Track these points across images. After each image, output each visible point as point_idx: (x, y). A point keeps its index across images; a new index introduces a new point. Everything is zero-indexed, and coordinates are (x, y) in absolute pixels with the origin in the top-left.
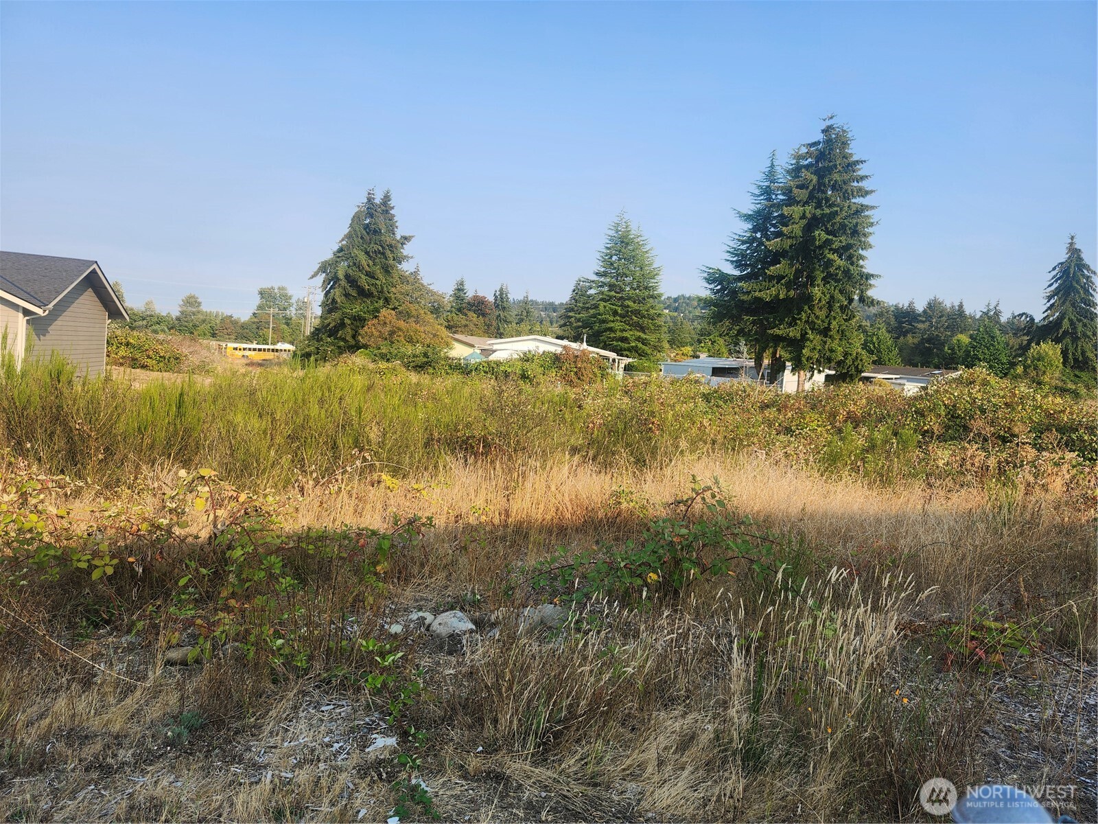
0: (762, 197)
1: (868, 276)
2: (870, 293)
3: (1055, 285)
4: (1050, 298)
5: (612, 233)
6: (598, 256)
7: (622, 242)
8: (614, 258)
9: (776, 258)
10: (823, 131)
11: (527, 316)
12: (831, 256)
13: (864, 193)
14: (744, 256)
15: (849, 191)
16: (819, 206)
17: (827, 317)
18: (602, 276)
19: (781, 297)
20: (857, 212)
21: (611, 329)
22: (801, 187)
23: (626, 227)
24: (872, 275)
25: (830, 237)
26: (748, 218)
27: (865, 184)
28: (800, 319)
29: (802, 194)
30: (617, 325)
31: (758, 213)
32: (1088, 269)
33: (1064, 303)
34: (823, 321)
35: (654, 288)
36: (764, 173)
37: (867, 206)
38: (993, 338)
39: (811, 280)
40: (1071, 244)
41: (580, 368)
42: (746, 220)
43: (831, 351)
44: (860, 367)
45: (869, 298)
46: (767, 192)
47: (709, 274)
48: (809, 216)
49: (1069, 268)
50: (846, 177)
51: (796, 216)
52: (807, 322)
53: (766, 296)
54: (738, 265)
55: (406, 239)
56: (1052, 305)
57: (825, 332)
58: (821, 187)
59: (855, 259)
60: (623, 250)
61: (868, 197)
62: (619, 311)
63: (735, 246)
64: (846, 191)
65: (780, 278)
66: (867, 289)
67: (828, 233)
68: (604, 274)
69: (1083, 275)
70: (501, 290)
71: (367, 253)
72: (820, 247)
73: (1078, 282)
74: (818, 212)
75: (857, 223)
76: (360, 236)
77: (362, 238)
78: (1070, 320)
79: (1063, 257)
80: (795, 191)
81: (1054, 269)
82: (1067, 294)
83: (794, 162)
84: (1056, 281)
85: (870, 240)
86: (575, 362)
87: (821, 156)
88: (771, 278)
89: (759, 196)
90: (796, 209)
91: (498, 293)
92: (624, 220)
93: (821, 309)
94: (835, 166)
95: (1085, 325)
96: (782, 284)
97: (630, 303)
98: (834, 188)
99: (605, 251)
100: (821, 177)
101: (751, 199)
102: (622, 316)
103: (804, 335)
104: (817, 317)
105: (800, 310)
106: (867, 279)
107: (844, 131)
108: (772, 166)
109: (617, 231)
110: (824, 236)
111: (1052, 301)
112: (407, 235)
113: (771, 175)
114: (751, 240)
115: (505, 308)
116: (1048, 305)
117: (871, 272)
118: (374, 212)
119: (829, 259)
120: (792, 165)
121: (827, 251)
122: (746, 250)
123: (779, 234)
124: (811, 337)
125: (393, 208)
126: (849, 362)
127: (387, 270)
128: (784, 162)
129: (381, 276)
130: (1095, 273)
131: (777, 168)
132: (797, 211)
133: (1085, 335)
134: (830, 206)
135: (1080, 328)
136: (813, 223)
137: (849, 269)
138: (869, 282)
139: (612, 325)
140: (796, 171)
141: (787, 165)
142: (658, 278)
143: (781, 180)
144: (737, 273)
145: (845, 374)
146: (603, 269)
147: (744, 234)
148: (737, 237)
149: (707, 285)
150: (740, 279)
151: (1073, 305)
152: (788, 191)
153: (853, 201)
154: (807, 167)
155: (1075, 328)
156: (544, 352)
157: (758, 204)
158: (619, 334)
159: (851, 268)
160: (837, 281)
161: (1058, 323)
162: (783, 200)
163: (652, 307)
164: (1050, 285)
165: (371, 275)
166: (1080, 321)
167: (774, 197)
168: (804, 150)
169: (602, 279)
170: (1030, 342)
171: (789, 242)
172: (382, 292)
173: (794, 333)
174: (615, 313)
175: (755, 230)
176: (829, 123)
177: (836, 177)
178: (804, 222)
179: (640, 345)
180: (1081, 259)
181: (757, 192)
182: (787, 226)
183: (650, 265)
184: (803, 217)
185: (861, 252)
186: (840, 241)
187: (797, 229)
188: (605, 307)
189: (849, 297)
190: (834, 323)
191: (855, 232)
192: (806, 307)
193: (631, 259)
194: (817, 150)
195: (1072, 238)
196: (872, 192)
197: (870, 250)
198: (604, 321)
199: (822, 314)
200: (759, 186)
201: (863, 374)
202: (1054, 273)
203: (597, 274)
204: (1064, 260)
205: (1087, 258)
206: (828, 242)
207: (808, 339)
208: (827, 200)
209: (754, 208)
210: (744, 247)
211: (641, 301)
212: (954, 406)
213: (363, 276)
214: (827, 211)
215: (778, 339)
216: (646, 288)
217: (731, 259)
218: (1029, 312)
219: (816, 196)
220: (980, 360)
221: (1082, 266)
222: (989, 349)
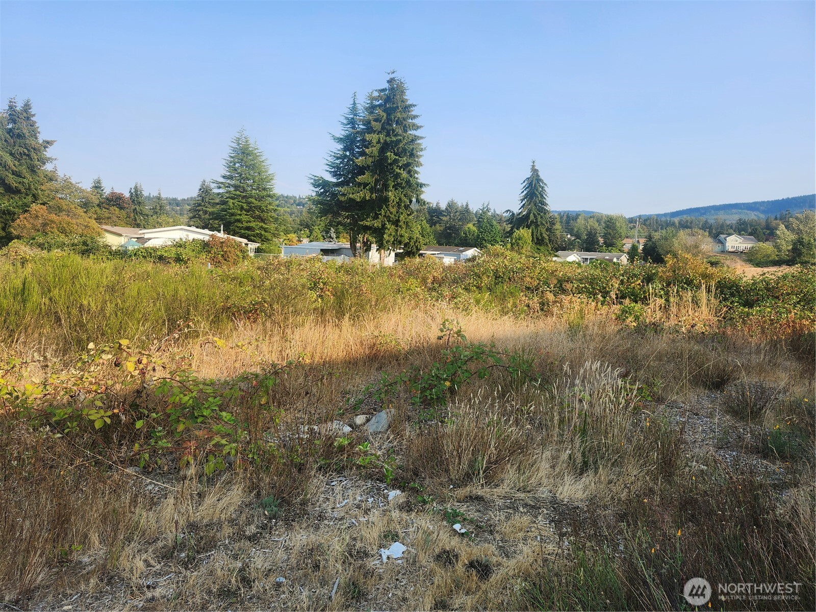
0: (349, 126)
1: (422, 185)
2: (422, 197)
3: (525, 192)
4: (522, 200)
5: (235, 145)
6: (224, 162)
7: (243, 153)
8: (237, 165)
9: (361, 170)
10: (388, 82)
11: (160, 210)
12: (398, 171)
13: (417, 128)
14: (338, 168)
15: (407, 125)
16: (388, 135)
17: (397, 213)
18: (228, 178)
19: (368, 198)
20: (413, 141)
21: (239, 221)
22: (376, 120)
23: (247, 142)
24: (424, 185)
25: (397, 157)
26: (340, 140)
27: (416, 121)
28: (380, 214)
29: (376, 126)
30: (244, 218)
31: (347, 137)
32: (543, 182)
33: (530, 204)
34: (395, 216)
35: (270, 189)
36: (349, 108)
37: (418, 137)
38: (492, 226)
39: (386, 187)
40: (533, 166)
41: (226, 251)
42: (338, 142)
43: (401, 236)
44: (419, 247)
45: (421, 200)
46: (352, 122)
47: (315, 180)
48: (382, 141)
49: (532, 181)
50: (405, 116)
51: (374, 141)
52: (384, 216)
53: (357, 197)
54: (335, 174)
55: (48, 143)
56: (524, 205)
57: (396, 223)
58: (389, 121)
59: (412, 173)
60: (245, 159)
61: (419, 130)
62: (245, 207)
63: (332, 161)
64: (405, 125)
65: (365, 185)
66: (421, 194)
67: (396, 154)
68: (231, 178)
69: (540, 186)
70: (136, 188)
71: (11, 154)
72: (391, 164)
73: (537, 190)
74: (388, 139)
75: (413, 148)
76: (3, 139)
77: (6, 141)
78: (534, 214)
79: (529, 174)
80: (373, 123)
81: (524, 182)
82: (531, 198)
83: (369, 102)
84: (525, 189)
85: (421, 160)
86: (221, 247)
87: (388, 99)
88: (360, 184)
89: (346, 125)
90: (374, 136)
91: (133, 191)
92: (243, 136)
93: (393, 207)
94: (398, 107)
95: (542, 217)
96: (367, 189)
97: (253, 200)
98: (397, 123)
99: (229, 159)
100: (388, 115)
101: (341, 127)
102: (248, 211)
103: (383, 225)
104: (391, 213)
105: (380, 208)
106: (421, 187)
107: (401, 83)
108: (354, 104)
109: (239, 144)
110: (394, 157)
111: (524, 202)
112: (49, 139)
113: (354, 110)
114: (343, 157)
115: (140, 203)
116: (522, 204)
117: (423, 182)
118: (17, 119)
120: (368, 104)
121: (395, 167)
122: (340, 164)
123: (363, 154)
124: (389, 227)
125: (34, 115)
126: (412, 244)
127: (33, 170)
128: (362, 102)
129: (28, 175)
130: (546, 185)
131: (358, 105)
132: (373, 137)
133: (542, 224)
134: (396, 135)
135: (539, 219)
136: (385, 147)
137: (409, 180)
138: (423, 189)
139: (238, 217)
140: (371, 108)
141: (364, 104)
142: (273, 182)
143: (361, 114)
144: (334, 180)
145: (409, 251)
146: (228, 174)
147: (338, 152)
148: (333, 154)
149: (314, 189)
150: (337, 185)
151: (535, 205)
152: (367, 123)
153: (410, 132)
154: (380, 106)
155: (536, 219)
156: (193, 239)
157: (346, 130)
158: (245, 224)
159: (411, 179)
160: (403, 188)
161: (527, 216)
162: (363, 129)
163: (270, 204)
164: (523, 192)
165: (17, 174)
166: (539, 214)
167: (357, 126)
168: (376, 94)
169: (228, 181)
170: (512, 228)
171: (371, 160)
172: (29, 189)
173: (377, 224)
174: (242, 208)
175: (345, 149)
176: (392, 76)
177: (399, 115)
178: (379, 146)
179: (263, 233)
180: (539, 176)
181: (345, 122)
182: (368, 148)
183: (266, 171)
184: (379, 142)
185: (415, 168)
186: (404, 160)
187: (374, 150)
188: (233, 204)
189: (410, 199)
190: (402, 216)
191: (412, 155)
192: (384, 206)
193: (252, 167)
194: (385, 94)
195: (534, 162)
196: (421, 127)
197: (421, 167)
198: (232, 215)
199: (394, 210)
200: (347, 118)
201: (421, 252)
202: (524, 184)
203: (224, 177)
204: (529, 176)
205: (542, 177)
206: (396, 161)
207: (386, 228)
208: (394, 131)
209: (344, 133)
210: (338, 161)
211: (260, 198)
212: (497, 270)
213: (10, 175)
214: (394, 139)
215: (366, 229)
216: (264, 189)
217: (330, 170)
218: (512, 210)
219: (386, 129)
220: (485, 241)
221: (539, 180)
222: (490, 234)
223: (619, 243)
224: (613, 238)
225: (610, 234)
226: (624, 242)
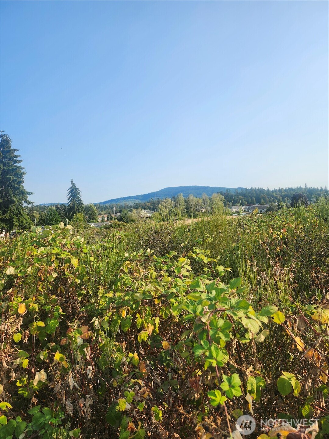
3: (70, 195)
16: (5, 166)
17: (17, 209)
24: (31, 193)
27: (18, 159)
28: (8, 210)
32: (78, 189)
33: (73, 200)
37: (21, 167)
38: (55, 213)
40: (72, 182)
45: (28, 201)
49: (72, 189)
52: (11, 212)
57: (18, 215)
64: (14, 160)
66: (27, 198)
69: (77, 192)
74: (6, 168)
78: (77, 206)
79: (70, 186)
81: (68, 190)
82: (74, 198)
84: (70, 193)
87: (2, 146)
93: (14, 206)
95: (80, 207)
103: (11, 217)
107: (8, 138)
110: (13, 178)
111: (69, 200)
116: (69, 201)
119: (16, 187)
121: (14, 184)
130: (80, 191)
134: (10, 166)
135: (80, 208)
136: (5, 172)
137: (23, 191)
153: (16, 164)
155: (78, 208)
160: (19, 195)
164: (68, 195)
173: (7, 216)
176: (3, 133)
192: (11, 206)
195: (72, 180)
199: (15, 208)
205: (77, 187)
206: (14, 181)
207: (14, 218)
214: (9, 168)
219: (3, 162)
220: (52, 221)
221: (76, 189)
222: (54, 217)
223: (96, 217)
224: (93, 216)
225: (91, 214)
226: (98, 217)
